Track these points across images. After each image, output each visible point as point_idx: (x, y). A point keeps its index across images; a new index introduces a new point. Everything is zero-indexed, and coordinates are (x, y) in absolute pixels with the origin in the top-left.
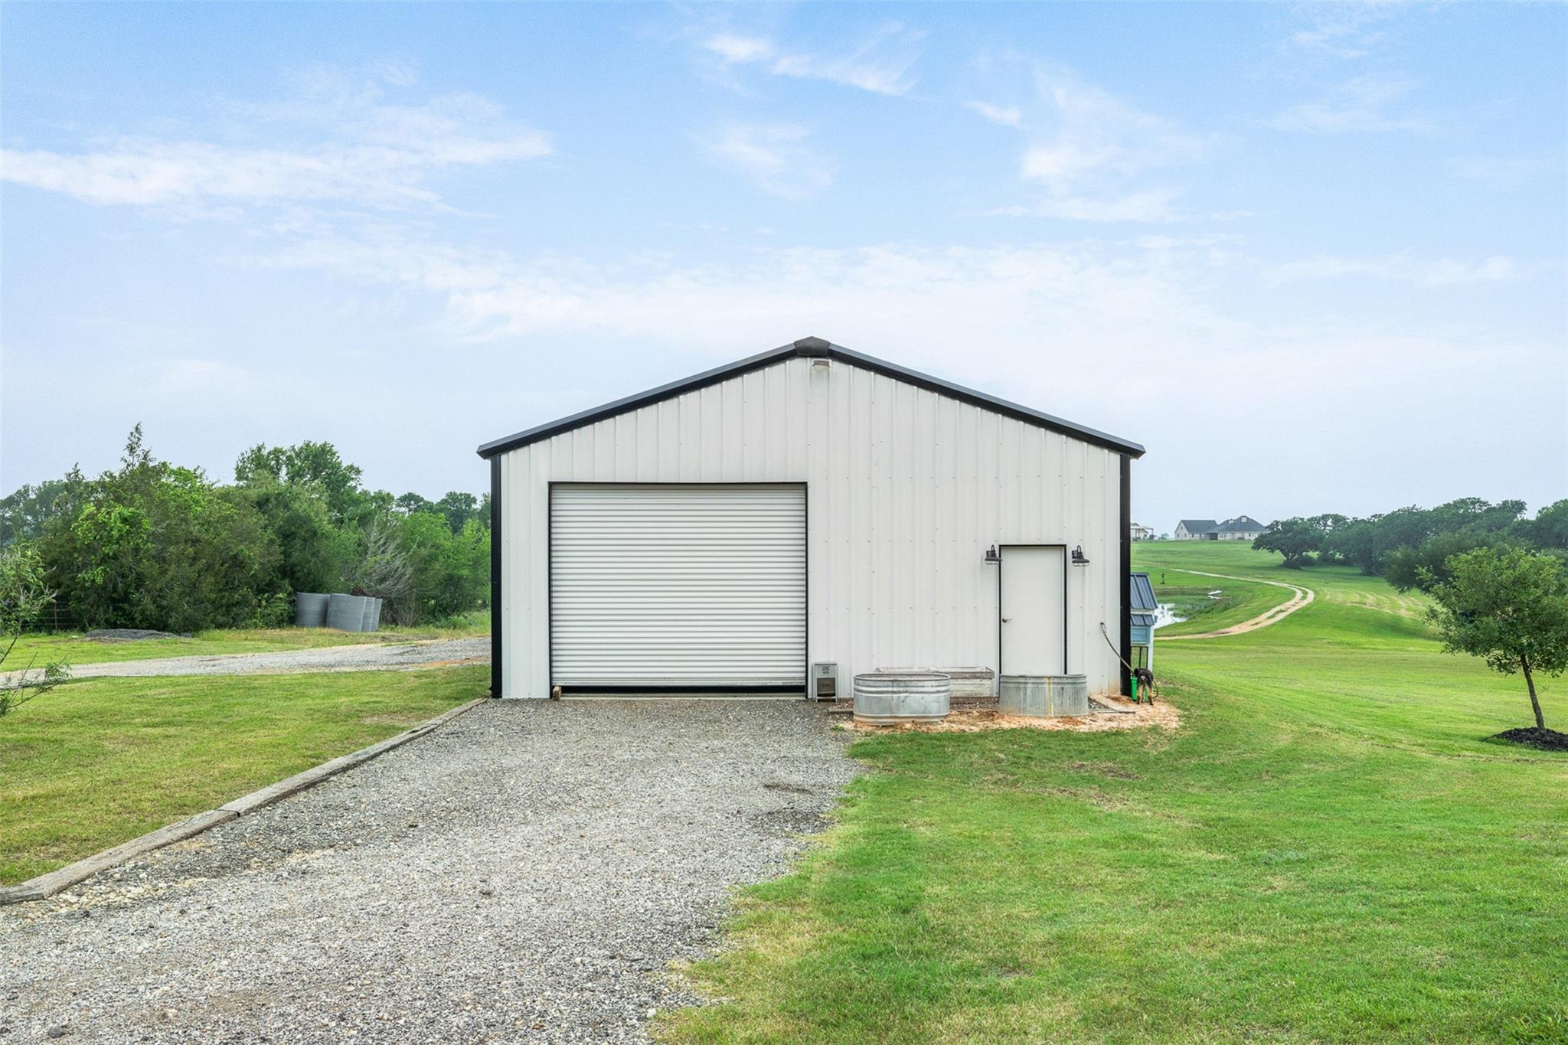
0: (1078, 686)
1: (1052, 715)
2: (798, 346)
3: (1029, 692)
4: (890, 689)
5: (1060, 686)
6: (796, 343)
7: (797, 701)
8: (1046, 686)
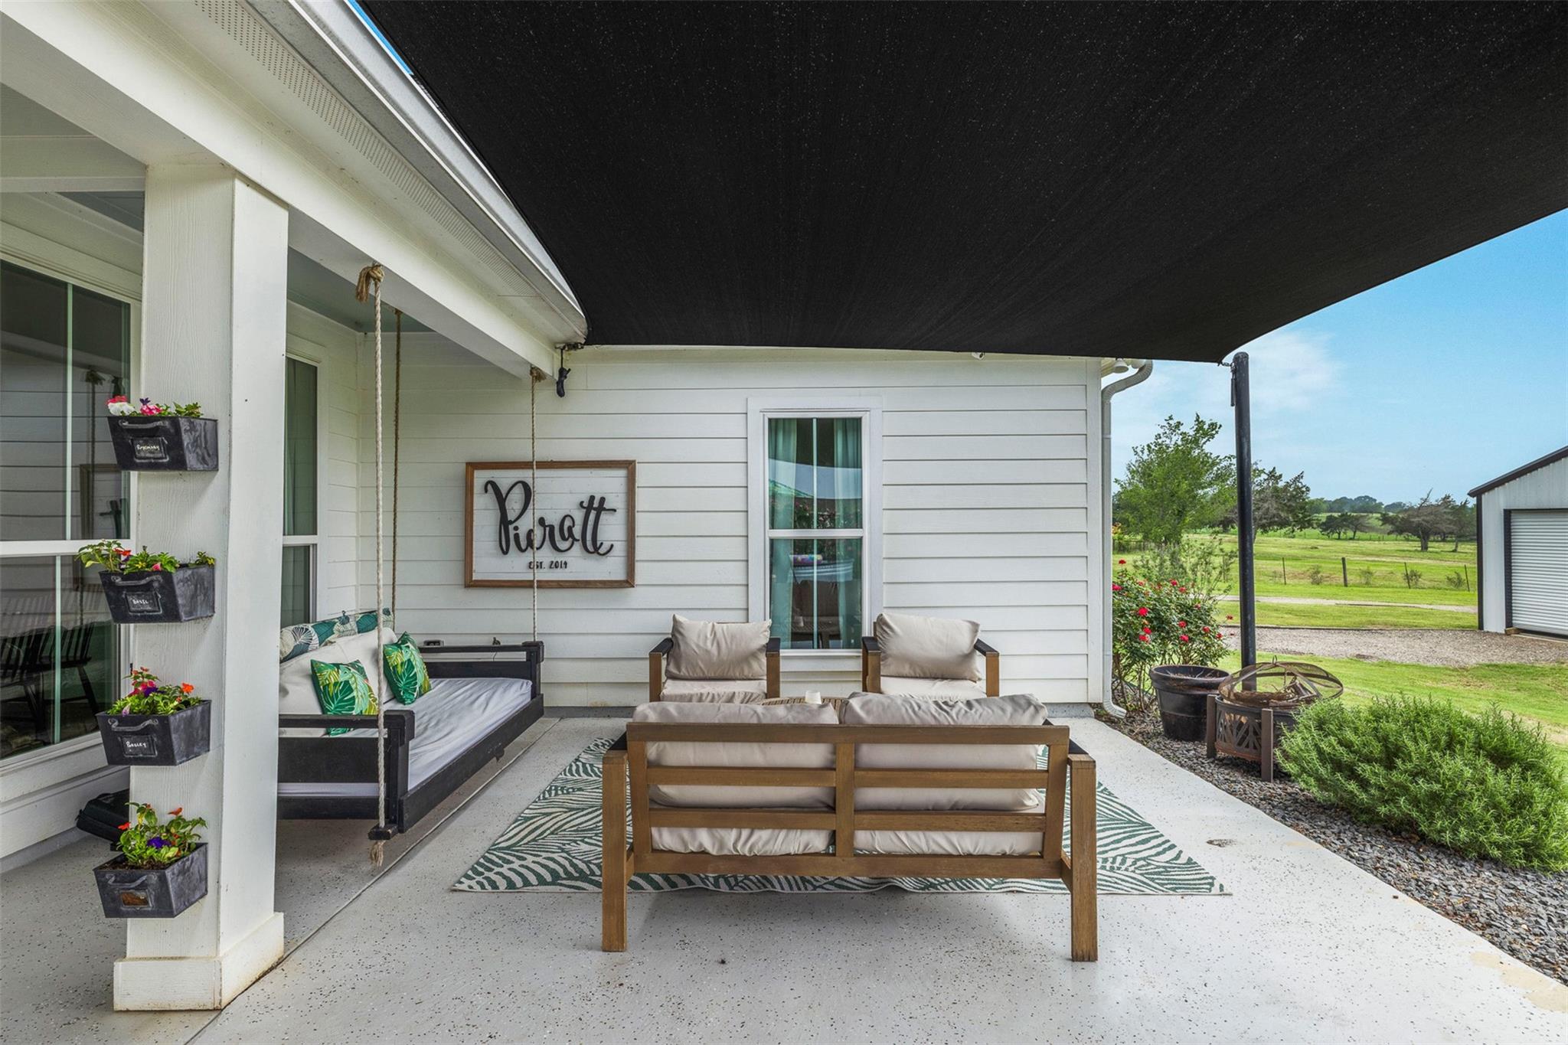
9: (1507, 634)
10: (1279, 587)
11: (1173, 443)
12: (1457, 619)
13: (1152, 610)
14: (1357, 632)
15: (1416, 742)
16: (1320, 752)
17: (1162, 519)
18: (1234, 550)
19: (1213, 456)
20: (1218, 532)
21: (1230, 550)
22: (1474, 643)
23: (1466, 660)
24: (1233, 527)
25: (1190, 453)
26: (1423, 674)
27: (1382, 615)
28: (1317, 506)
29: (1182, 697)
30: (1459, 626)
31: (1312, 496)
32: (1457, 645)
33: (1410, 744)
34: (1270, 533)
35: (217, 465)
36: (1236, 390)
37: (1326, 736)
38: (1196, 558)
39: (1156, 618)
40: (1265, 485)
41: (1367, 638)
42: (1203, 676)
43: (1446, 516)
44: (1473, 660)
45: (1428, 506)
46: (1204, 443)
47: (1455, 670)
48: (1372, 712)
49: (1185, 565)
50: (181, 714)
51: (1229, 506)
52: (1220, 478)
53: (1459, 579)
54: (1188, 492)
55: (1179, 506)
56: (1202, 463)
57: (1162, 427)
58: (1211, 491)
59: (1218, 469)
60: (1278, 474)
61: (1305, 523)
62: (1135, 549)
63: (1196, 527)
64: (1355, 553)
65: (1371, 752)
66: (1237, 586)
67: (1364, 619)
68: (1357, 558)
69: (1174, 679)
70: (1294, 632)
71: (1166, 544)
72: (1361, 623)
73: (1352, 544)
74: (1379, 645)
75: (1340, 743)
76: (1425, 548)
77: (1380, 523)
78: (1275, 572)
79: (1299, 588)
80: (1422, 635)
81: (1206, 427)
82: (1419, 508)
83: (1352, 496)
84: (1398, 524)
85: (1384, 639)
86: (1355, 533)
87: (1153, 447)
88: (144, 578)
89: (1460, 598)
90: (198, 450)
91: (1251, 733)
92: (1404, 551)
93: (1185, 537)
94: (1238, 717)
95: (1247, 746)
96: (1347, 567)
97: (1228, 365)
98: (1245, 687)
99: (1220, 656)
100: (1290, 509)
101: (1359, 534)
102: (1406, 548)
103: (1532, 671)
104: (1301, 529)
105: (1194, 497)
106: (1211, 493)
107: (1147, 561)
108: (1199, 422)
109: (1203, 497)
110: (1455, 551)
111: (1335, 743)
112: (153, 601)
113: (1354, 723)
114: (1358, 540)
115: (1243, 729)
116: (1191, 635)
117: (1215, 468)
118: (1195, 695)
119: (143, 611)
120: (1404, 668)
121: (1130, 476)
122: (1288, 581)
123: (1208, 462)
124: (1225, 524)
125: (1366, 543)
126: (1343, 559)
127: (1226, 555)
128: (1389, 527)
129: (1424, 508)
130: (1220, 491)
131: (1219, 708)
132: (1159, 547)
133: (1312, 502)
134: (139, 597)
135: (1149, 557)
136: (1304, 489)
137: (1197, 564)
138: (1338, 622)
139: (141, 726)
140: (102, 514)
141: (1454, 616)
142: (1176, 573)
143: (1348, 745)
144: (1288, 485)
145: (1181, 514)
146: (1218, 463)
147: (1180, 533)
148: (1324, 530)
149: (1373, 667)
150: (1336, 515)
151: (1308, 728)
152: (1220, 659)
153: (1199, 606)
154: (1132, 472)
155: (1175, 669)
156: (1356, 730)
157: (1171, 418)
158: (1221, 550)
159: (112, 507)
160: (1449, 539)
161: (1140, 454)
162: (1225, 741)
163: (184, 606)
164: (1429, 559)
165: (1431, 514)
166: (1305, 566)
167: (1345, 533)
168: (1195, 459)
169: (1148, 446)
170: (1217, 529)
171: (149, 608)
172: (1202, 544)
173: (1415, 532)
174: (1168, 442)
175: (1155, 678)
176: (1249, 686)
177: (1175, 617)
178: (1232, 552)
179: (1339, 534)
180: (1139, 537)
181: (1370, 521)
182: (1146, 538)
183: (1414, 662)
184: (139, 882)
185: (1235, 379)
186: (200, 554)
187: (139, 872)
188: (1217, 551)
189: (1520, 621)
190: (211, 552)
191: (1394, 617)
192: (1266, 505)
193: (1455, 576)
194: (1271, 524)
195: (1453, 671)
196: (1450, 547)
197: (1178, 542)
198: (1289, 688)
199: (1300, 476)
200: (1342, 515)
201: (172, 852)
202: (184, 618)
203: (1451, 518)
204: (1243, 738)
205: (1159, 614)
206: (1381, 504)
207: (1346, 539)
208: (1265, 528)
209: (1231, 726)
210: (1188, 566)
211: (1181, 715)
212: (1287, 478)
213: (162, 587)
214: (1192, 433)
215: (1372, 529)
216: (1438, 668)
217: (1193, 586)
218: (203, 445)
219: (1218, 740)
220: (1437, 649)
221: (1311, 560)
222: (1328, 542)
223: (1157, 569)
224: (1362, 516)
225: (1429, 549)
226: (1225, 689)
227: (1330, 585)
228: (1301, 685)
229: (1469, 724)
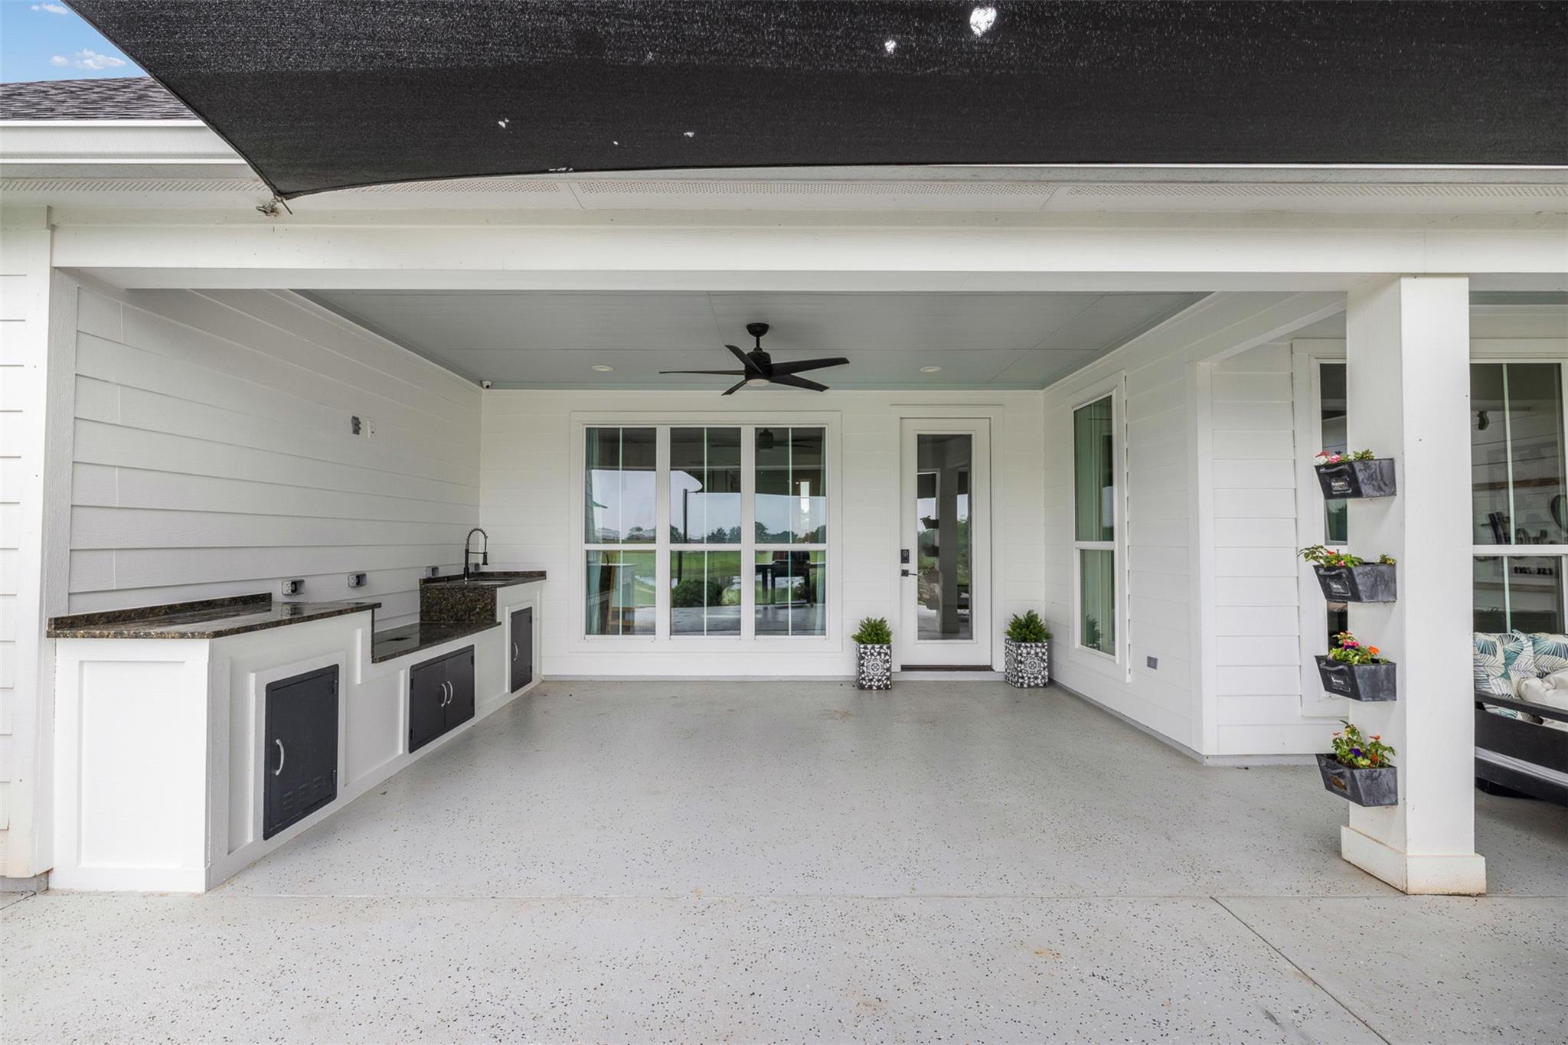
35: (1395, 491)
50: (1365, 667)
88: (1335, 570)
90: (1374, 482)
112: (1344, 585)
119: (1339, 593)
134: (1336, 583)
139: (1336, 668)
140: (1483, 525)
159: (1491, 519)
163: (1365, 591)
171: (1342, 591)
184: (1338, 771)
186: (1383, 557)
187: (1340, 765)
190: (1392, 555)
201: (1366, 762)
202: (1365, 600)
213: (1347, 577)
218: (1379, 478)
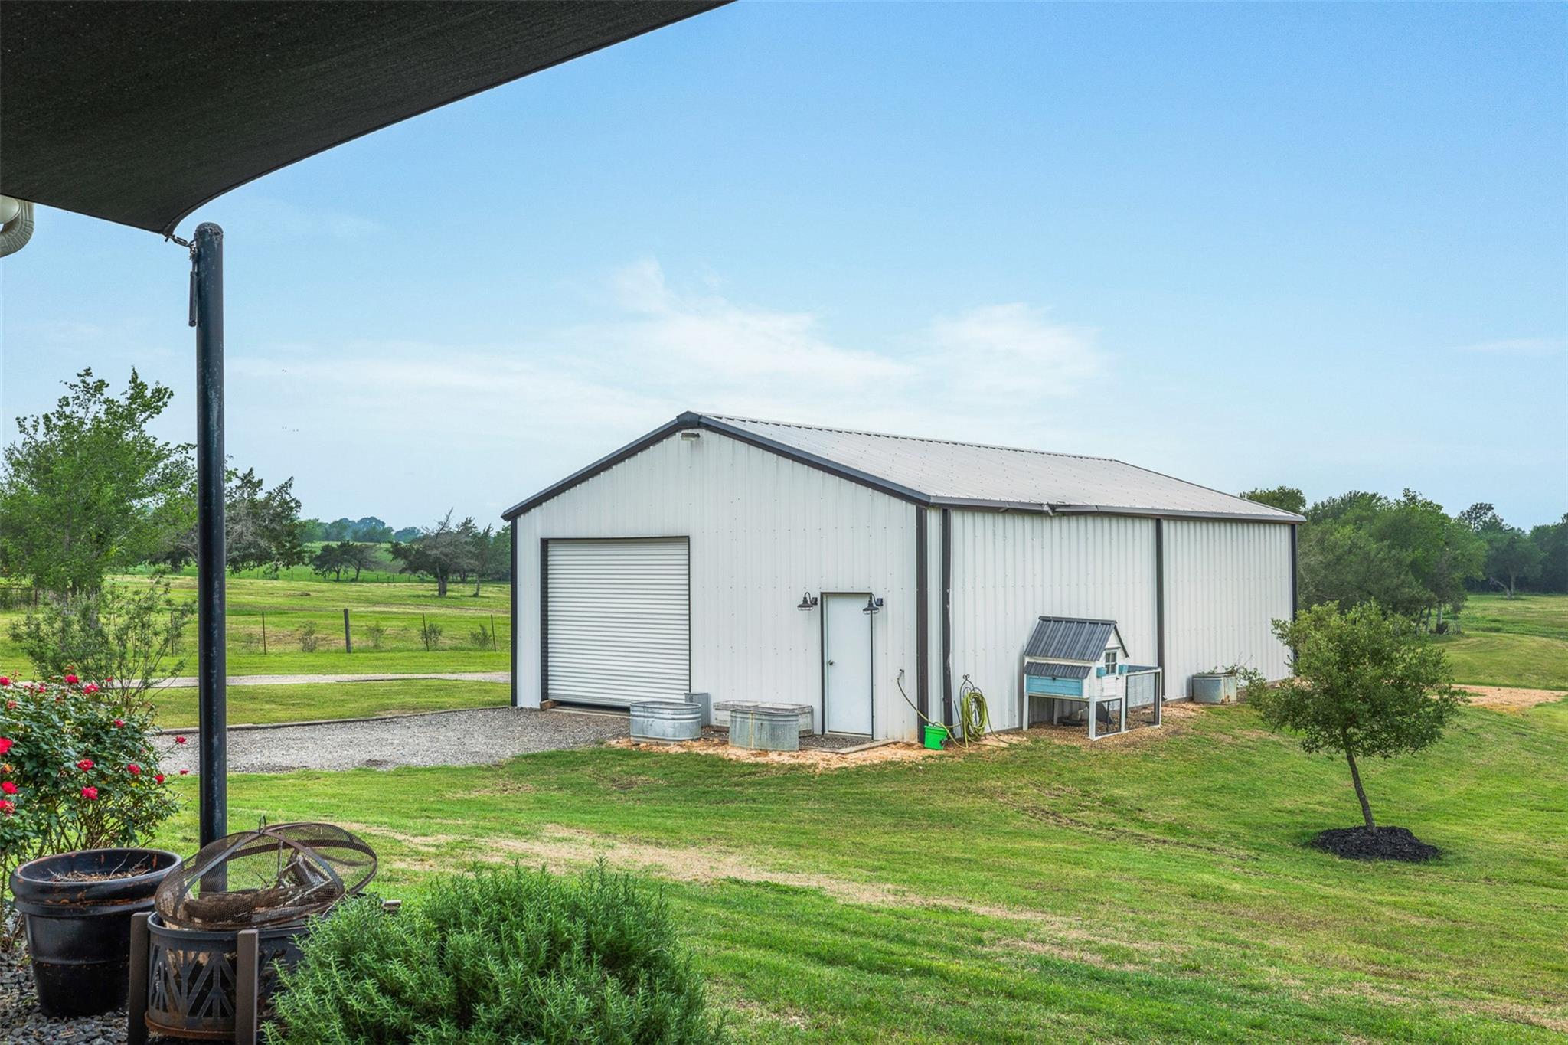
0: (774, 723)
1: (752, 747)
2: (680, 420)
3: (738, 726)
4: (642, 714)
5: (760, 722)
6: (678, 417)
7: (621, 719)
8: (750, 721)
9: (543, 709)
10: (257, 659)
11: (91, 416)
12: (487, 692)
13: (22, 740)
14: (365, 725)
15: (505, 962)
16: (345, 1011)
17: (69, 548)
18: (189, 601)
19: (158, 444)
20: (163, 572)
21: (182, 601)
22: (508, 726)
23: (501, 752)
24: (187, 563)
25: (119, 435)
26: (452, 780)
27: (398, 694)
28: (310, 530)
29: (77, 923)
30: (489, 703)
31: (303, 515)
32: (488, 731)
33: (494, 967)
34: (244, 572)
36: (199, 297)
37: (357, 979)
38: (126, 617)
39: (30, 756)
40: (238, 495)
41: (380, 733)
42: (124, 870)
43: (467, 548)
44: (508, 750)
45: (447, 533)
46: (144, 421)
47: (488, 769)
48: (431, 914)
49: (105, 629)
51: (182, 527)
52: (170, 480)
53: (484, 634)
54: (115, 501)
55: (99, 526)
56: (140, 453)
57: (72, 386)
58: (153, 503)
59: (166, 466)
60: (256, 480)
61: (293, 557)
62: (18, 602)
63: (127, 564)
64: (358, 600)
65: (435, 998)
66: (194, 659)
67: (374, 702)
68: (362, 609)
69: (63, 890)
70: (279, 733)
71: (74, 594)
72: (372, 710)
73: (355, 588)
74: (395, 742)
75: (383, 989)
76: (443, 592)
77: (391, 556)
78: (250, 635)
79: (285, 658)
80: (447, 720)
81: (148, 394)
82: (438, 535)
83: (355, 517)
84: (411, 558)
85: (403, 731)
86: (358, 571)
87: (54, 420)
89: (486, 661)
91: (216, 985)
92: (418, 596)
93: (111, 579)
94: (193, 954)
95: (209, 1013)
96: (351, 622)
97: (183, 243)
98: (206, 888)
99: (160, 817)
100: (274, 536)
101: (363, 572)
102: (420, 593)
103: (571, 758)
104: (287, 565)
105: (126, 511)
106: (153, 506)
107: (38, 626)
108: (137, 386)
109: (141, 512)
110: (476, 595)
111: (373, 991)
113: (404, 943)
114: (362, 581)
115: (203, 977)
116: (102, 784)
117: (161, 465)
118: (107, 916)
120: (428, 774)
121: (12, 472)
122: (269, 649)
123: (148, 454)
124: (175, 559)
125: (373, 586)
126: (346, 611)
127: (176, 610)
128: (401, 563)
129: (442, 535)
130: (168, 503)
131: (155, 942)
132: (61, 597)
133: (303, 525)
135: (40, 616)
136: (293, 504)
137: (128, 627)
138: (340, 711)
141: (483, 688)
142: (89, 645)
143: (392, 990)
144: (270, 497)
145: (102, 540)
146: (167, 456)
147: (99, 574)
148: (319, 567)
149: (389, 779)
150: (334, 544)
151: (323, 965)
152: (158, 823)
153: (123, 721)
154: (17, 465)
155: (70, 864)
156: (407, 957)
157: (88, 372)
158: (169, 602)
160: (469, 579)
161: (31, 431)
162: (165, 1009)
164: (448, 607)
165: (451, 544)
166: (293, 623)
167: (346, 571)
168: (130, 447)
169: (46, 417)
170: (162, 566)
172: (137, 593)
173: (431, 570)
174: (81, 413)
175: (21, 892)
176: (212, 883)
177: (71, 754)
178: (185, 605)
179: (338, 573)
180: (27, 582)
181: (378, 554)
182: (39, 583)
183: (440, 763)
185: (198, 274)
188: (161, 605)
189: (558, 690)
191: (412, 695)
192: (238, 527)
193: (479, 630)
194: (245, 558)
195: (486, 770)
196: (469, 590)
197: (97, 588)
198: (284, 874)
199: (288, 484)
200: (342, 545)
203: (473, 550)
204: (202, 996)
205: (39, 748)
206: (390, 529)
207: (346, 581)
208: (236, 565)
209: (178, 976)
210: (111, 631)
211: (75, 963)
212: (269, 486)
214: (123, 401)
215: (378, 564)
216: (468, 769)
217: (119, 668)
219: (152, 1008)
220: (467, 741)
221: (301, 613)
222: (324, 586)
223: (57, 639)
224: (367, 547)
225: (448, 594)
226: (167, 895)
227: (328, 651)
228: (306, 863)
229: (575, 910)
